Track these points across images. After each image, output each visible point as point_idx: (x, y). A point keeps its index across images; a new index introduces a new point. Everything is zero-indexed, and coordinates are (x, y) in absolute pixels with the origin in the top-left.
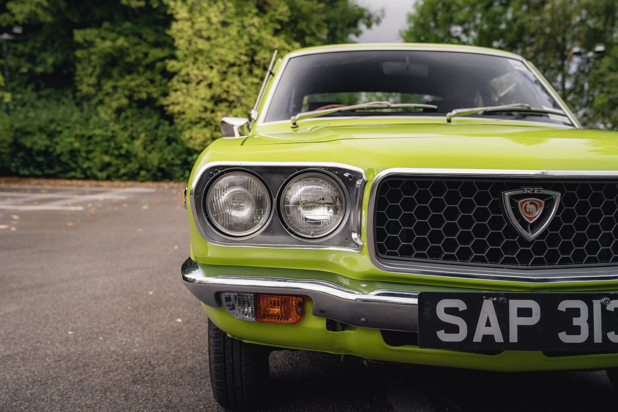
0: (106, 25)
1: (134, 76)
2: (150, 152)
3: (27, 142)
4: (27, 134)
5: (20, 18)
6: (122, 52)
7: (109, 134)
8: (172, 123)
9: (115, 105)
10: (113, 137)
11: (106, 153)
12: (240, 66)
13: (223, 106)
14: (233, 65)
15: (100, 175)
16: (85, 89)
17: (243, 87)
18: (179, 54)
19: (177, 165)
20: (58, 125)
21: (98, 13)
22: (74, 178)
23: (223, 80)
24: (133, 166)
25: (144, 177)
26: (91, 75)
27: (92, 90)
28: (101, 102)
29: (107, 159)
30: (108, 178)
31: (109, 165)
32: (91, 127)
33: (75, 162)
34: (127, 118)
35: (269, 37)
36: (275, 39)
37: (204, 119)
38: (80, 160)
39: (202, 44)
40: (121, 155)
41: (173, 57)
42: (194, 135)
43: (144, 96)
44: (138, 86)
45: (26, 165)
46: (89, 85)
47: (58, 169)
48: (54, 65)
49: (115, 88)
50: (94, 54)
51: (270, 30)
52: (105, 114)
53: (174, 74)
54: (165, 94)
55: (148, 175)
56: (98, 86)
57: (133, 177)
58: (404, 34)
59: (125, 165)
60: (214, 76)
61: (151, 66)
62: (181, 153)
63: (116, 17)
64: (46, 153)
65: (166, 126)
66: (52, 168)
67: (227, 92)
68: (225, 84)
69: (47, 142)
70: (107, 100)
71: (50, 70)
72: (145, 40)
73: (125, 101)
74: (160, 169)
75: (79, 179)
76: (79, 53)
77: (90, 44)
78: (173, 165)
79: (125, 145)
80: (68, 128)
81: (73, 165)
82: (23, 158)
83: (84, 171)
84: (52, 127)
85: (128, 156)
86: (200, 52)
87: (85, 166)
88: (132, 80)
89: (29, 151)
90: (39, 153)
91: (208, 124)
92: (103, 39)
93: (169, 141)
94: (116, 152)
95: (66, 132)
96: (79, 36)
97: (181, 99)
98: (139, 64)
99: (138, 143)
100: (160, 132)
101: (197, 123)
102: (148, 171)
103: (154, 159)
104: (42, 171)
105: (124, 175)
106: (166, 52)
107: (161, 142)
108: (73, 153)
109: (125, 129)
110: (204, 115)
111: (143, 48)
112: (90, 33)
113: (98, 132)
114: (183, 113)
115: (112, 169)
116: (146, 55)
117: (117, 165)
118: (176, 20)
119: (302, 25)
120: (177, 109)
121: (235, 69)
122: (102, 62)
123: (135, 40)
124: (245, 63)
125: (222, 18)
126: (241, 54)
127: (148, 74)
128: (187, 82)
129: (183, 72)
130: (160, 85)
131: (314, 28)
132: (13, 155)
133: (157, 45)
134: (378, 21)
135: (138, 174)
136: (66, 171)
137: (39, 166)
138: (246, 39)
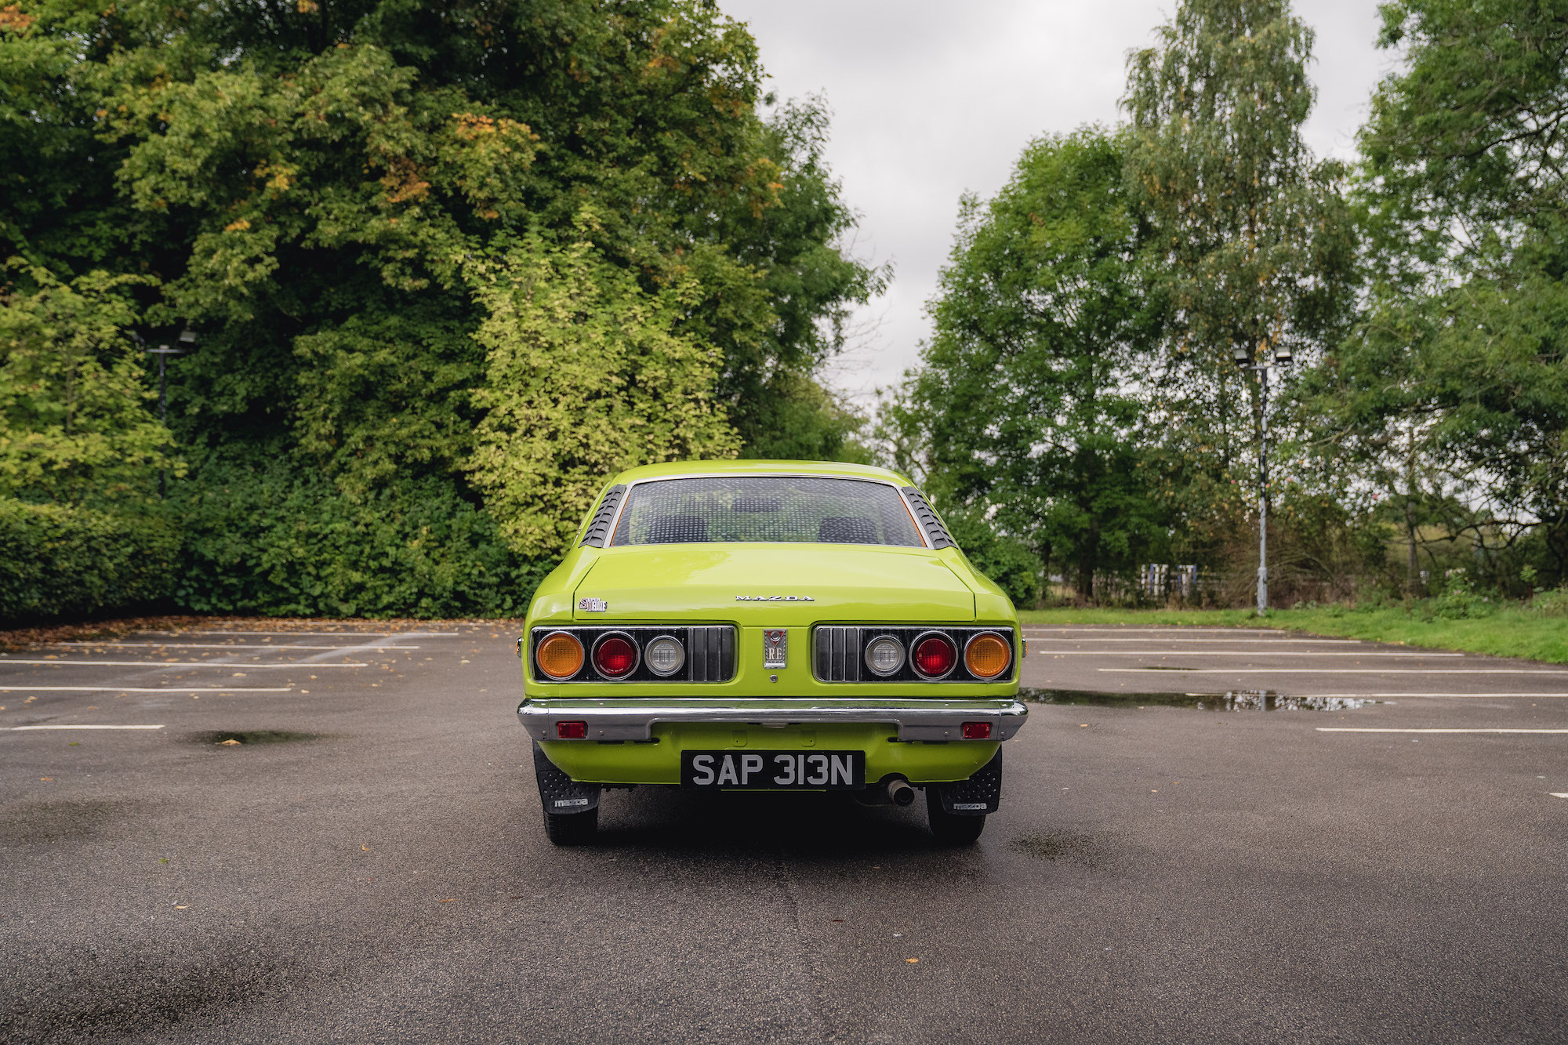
0: (352, 321)
1: (406, 416)
2: (437, 563)
3: (207, 549)
4: (205, 532)
5: (192, 314)
6: (383, 370)
7: (361, 528)
8: (479, 505)
9: (370, 473)
10: (367, 536)
11: (354, 565)
12: (608, 395)
13: (577, 472)
14: (597, 395)
15: (344, 608)
16: (312, 444)
17: (614, 435)
18: (493, 374)
19: (490, 586)
20: (264, 515)
21: (336, 298)
22: (294, 615)
23: (577, 424)
24: (406, 589)
25: (427, 609)
26: (325, 417)
27: (326, 446)
28: (343, 468)
29: (356, 577)
30: (358, 614)
31: (360, 587)
32: (326, 517)
33: (296, 585)
34: (393, 497)
35: (665, 337)
36: (675, 341)
37: (541, 498)
38: (306, 581)
39: (537, 359)
40: (382, 569)
41: (480, 380)
42: (521, 526)
43: (426, 454)
44: (414, 436)
45: (204, 593)
46: (319, 437)
47: (263, 598)
48: (247, 399)
49: (369, 440)
50: (331, 378)
51: (665, 325)
52: (351, 490)
53: (483, 413)
54: (467, 451)
55: (435, 607)
56: (339, 438)
57: (405, 610)
58: (934, 308)
59: (391, 587)
60: (560, 416)
61: (439, 397)
62: (497, 564)
63: (370, 306)
64: (241, 568)
65: (467, 513)
66: (253, 597)
67: (586, 446)
68: (582, 431)
69: (244, 548)
70: (356, 464)
71: (241, 408)
72: (427, 348)
73: (389, 466)
74: (458, 595)
75: (304, 617)
76: (303, 379)
77: (325, 360)
78: (481, 586)
79: (391, 551)
80: (282, 519)
81: (294, 591)
82: (197, 579)
83: (313, 602)
84: (254, 518)
85: (396, 571)
86: (534, 371)
87: (317, 591)
88: (402, 424)
89: (209, 566)
90: (228, 570)
91: (549, 506)
92: (350, 350)
93: (474, 540)
94: (373, 564)
95: (280, 528)
96: (303, 345)
97: (498, 461)
98: (416, 394)
99: (414, 545)
100: (455, 523)
101: (528, 505)
102: (435, 598)
103: (446, 574)
104: (233, 603)
105: (389, 606)
106: (466, 371)
107: (458, 544)
108: (293, 569)
109: (389, 518)
110: (540, 491)
111: (423, 364)
112: (325, 340)
113: (339, 526)
114: (502, 486)
115: (365, 596)
116: (428, 376)
117: (374, 588)
118: (490, 316)
119: (726, 310)
120: (489, 479)
121: (601, 402)
122: (347, 394)
123: (408, 348)
124: (620, 389)
125: (574, 306)
126: (610, 373)
127: (432, 412)
128: (510, 430)
129: (502, 410)
130: (456, 433)
131: (748, 314)
132: (180, 574)
133: (448, 356)
134: (880, 288)
135: (415, 604)
136: (277, 603)
137: (227, 593)
138: (620, 345)
